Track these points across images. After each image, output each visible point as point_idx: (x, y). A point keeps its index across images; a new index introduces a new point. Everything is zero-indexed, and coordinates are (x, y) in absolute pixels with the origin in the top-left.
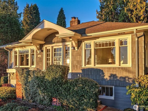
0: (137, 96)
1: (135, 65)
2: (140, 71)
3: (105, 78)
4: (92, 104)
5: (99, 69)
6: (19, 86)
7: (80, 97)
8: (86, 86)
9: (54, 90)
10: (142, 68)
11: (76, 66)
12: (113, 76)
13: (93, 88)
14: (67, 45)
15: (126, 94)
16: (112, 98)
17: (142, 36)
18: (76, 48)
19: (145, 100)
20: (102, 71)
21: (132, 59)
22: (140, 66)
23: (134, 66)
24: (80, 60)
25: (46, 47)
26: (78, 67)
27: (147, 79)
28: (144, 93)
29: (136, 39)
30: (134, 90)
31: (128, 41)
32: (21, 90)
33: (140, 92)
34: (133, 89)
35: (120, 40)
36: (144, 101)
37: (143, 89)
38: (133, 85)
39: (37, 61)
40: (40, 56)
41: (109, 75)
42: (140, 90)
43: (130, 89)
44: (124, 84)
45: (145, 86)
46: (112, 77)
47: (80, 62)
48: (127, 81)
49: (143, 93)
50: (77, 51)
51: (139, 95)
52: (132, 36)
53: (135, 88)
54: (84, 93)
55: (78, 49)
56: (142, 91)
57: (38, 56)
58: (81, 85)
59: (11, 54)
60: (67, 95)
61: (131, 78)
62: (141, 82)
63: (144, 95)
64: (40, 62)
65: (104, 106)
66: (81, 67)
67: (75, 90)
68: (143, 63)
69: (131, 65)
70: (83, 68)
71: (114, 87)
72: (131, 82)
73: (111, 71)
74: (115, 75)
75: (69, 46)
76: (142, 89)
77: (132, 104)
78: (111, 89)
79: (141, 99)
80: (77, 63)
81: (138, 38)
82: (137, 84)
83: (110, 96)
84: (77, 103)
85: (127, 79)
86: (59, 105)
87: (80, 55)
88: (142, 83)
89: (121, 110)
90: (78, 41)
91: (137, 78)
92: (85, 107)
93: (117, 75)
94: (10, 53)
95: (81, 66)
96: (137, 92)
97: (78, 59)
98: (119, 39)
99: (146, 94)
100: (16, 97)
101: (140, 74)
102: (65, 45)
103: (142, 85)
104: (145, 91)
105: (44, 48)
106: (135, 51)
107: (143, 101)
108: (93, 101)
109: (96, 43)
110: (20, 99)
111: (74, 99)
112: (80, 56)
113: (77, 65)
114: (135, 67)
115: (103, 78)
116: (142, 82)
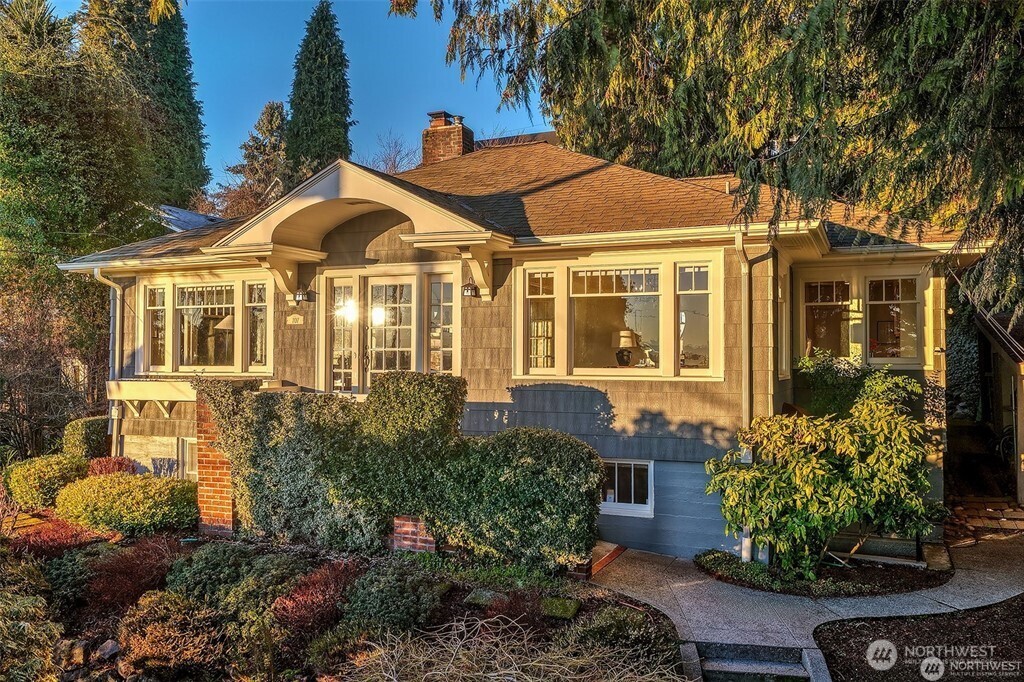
0: (747, 497)
1: (739, 373)
2: (758, 398)
3: (617, 425)
4: (575, 537)
5: (591, 388)
6: (217, 468)
7: (525, 507)
8: (549, 462)
9: (408, 482)
10: (767, 388)
11: (483, 375)
12: (648, 417)
13: (580, 469)
14: (440, 275)
15: (702, 492)
16: (646, 511)
17: (763, 258)
18: (485, 291)
19: (774, 511)
20: (603, 396)
21: (727, 348)
22: (758, 377)
23: (734, 376)
24: (504, 346)
25: (332, 279)
26: (495, 377)
27: (782, 430)
28: (772, 487)
29: (745, 269)
30: (733, 478)
31: (710, 270)
32: (225, 486)
33: (758, 483)
34: (730, 473)
35: (678, 265)
36: (771, 518)
37: (766, 471)
38: (732, 455)
39: (283, 344)
40: (301, 320)
41: (635, 415)
42: (758, 474)
43: (718, 470)
44: (694, 451)
45: (775, 459)
46: (646, 425)
47: (503, 355)
48: (709, 442)
49: (768, 486)
50: (488, 304)
51: (754, 496)
52: (727, 254)
53: (740, 469)
54: (542, 492)
55: (494, 294)
56: (765, 479)
57: (290, 320)
58: (529, 460)
59: (128, 301)
60: (469, 504)
61: (723, 429)
62: (762, 442)
63: (769, 494)
64: (298, 349)
65: (612, 547)
66: (509, 376)
67: (502, 479)
68: (771, 367)
69: (722, 375)
70: (519, 383)
71: (651, 465)
72: (724, 444)
73: (642, 395)
74: (660, 414)
75: (448, 279)
76: (763, 472)
77: (727, 532)
78: (642, 473)
79: (761, 508)
80: (488, 361)
81: (751, 263)
82: (745, 452)
83: (635, 502)
84: (511, 537)
85: (707, 431)
86: (427, 545)
87: (506, 324)
88: (765, 448)
89: (682, 559)
90: (494, 260)
91: (745, 427)
92: (546, 549)
93: (669, 416)
94: (123, 296)
95: (508, 372)
96: (744, 484)
97: (495, 343)
98: (675, 264)
99: (778, 490)
100: (198, 520)
101: (759, 410)
102: (430, 275)
103: (764, 457)
104: (775, 477)
105: (320, 282)
106: (740, 315)
107: (767, 515)
108: (579, 522)
109: (575, 273)
110: (222, 528)
111: (501, 518)
112: (504, 329)
113: (487, 367)
114: (739, 382)
115: (607, 426)
116: (765, 442)
